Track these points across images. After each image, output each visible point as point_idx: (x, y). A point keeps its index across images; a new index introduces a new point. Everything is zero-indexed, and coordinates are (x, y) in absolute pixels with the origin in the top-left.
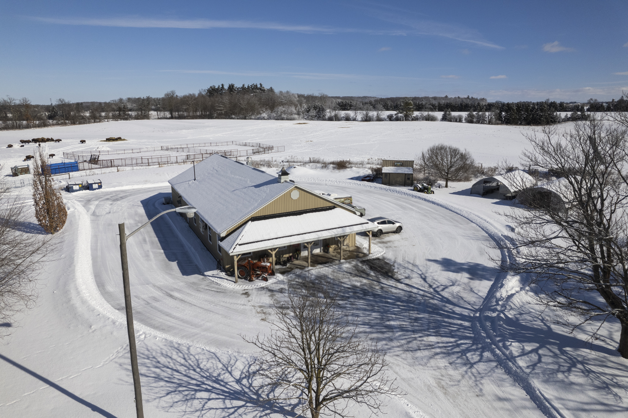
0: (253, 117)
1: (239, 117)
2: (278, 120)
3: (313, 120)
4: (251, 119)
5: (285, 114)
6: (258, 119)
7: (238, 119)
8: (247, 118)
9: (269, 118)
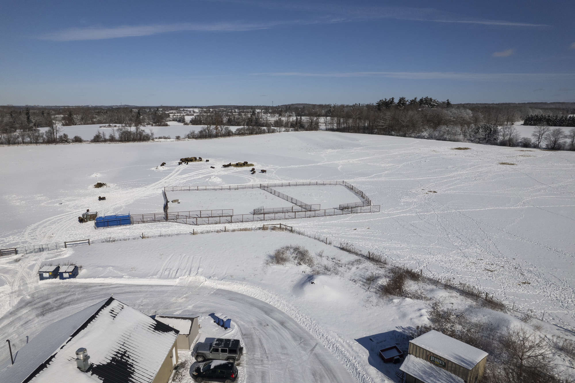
0: (413, 135)
1: (398, 134)
2: (440, 140)
3: (481, 143)
4: (410, 137)
5: (448, 134)
6: (418, 137)
7: (397, 136)
8: (407, 135)
9: (430, 137)
